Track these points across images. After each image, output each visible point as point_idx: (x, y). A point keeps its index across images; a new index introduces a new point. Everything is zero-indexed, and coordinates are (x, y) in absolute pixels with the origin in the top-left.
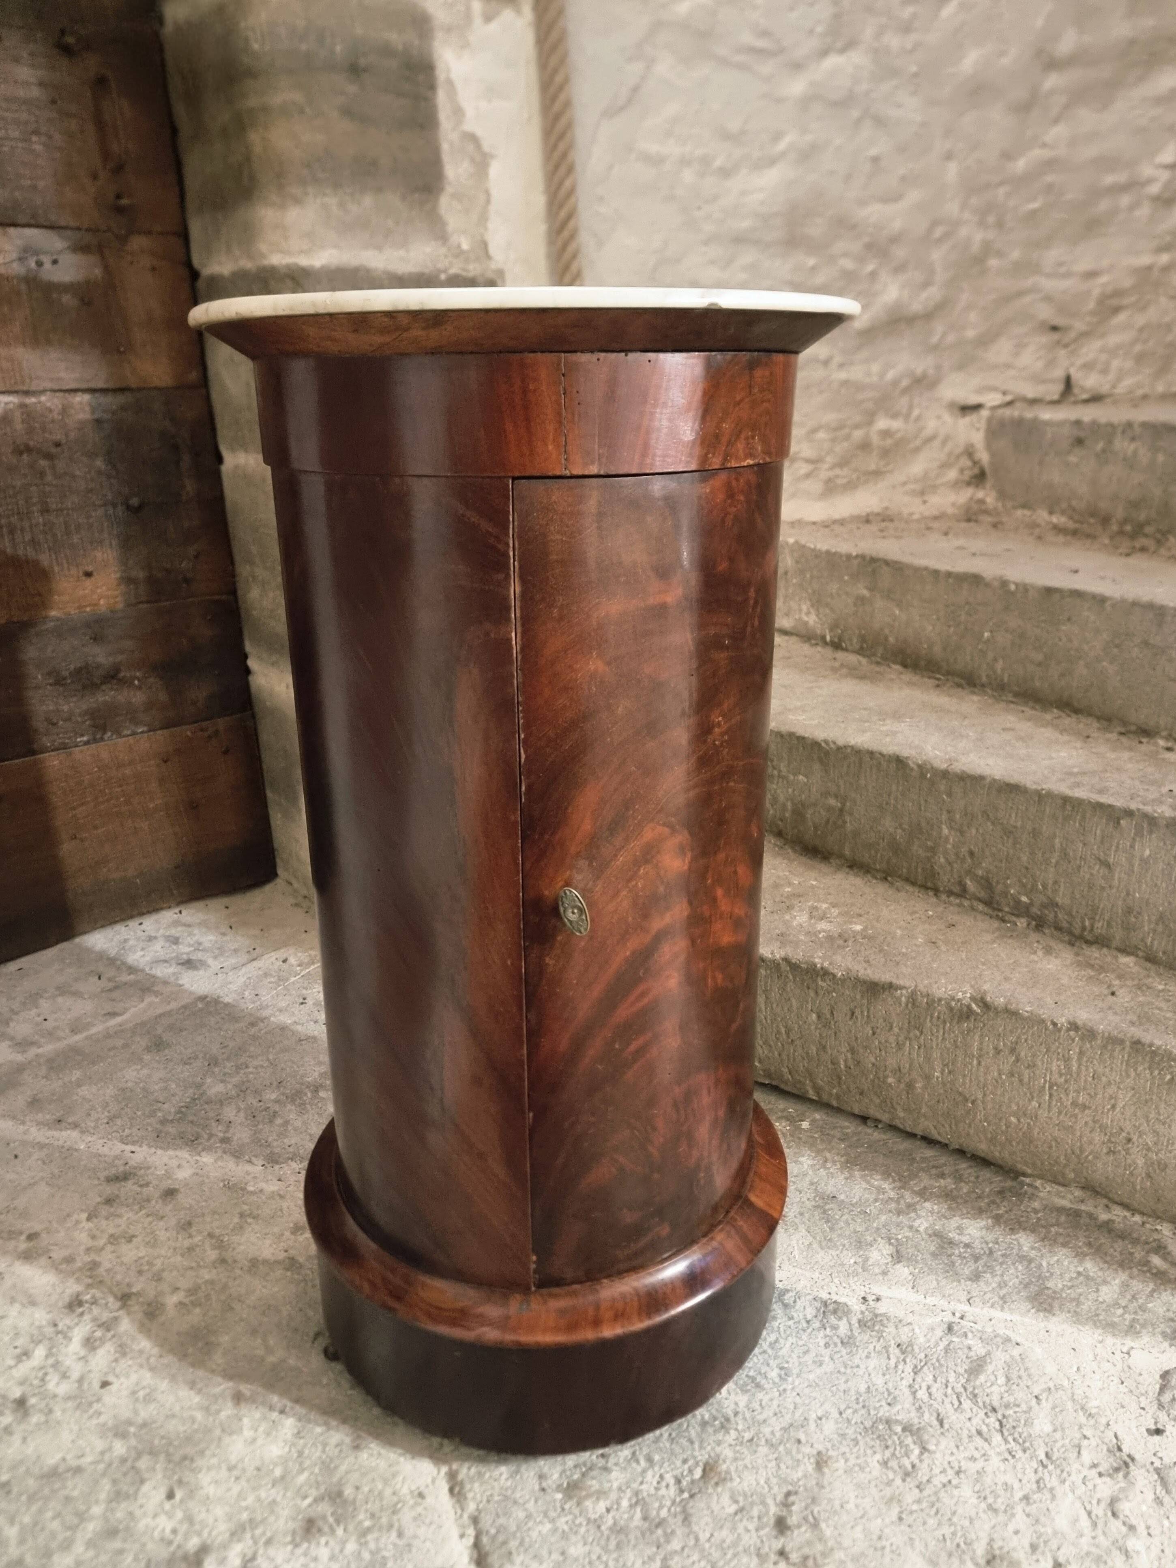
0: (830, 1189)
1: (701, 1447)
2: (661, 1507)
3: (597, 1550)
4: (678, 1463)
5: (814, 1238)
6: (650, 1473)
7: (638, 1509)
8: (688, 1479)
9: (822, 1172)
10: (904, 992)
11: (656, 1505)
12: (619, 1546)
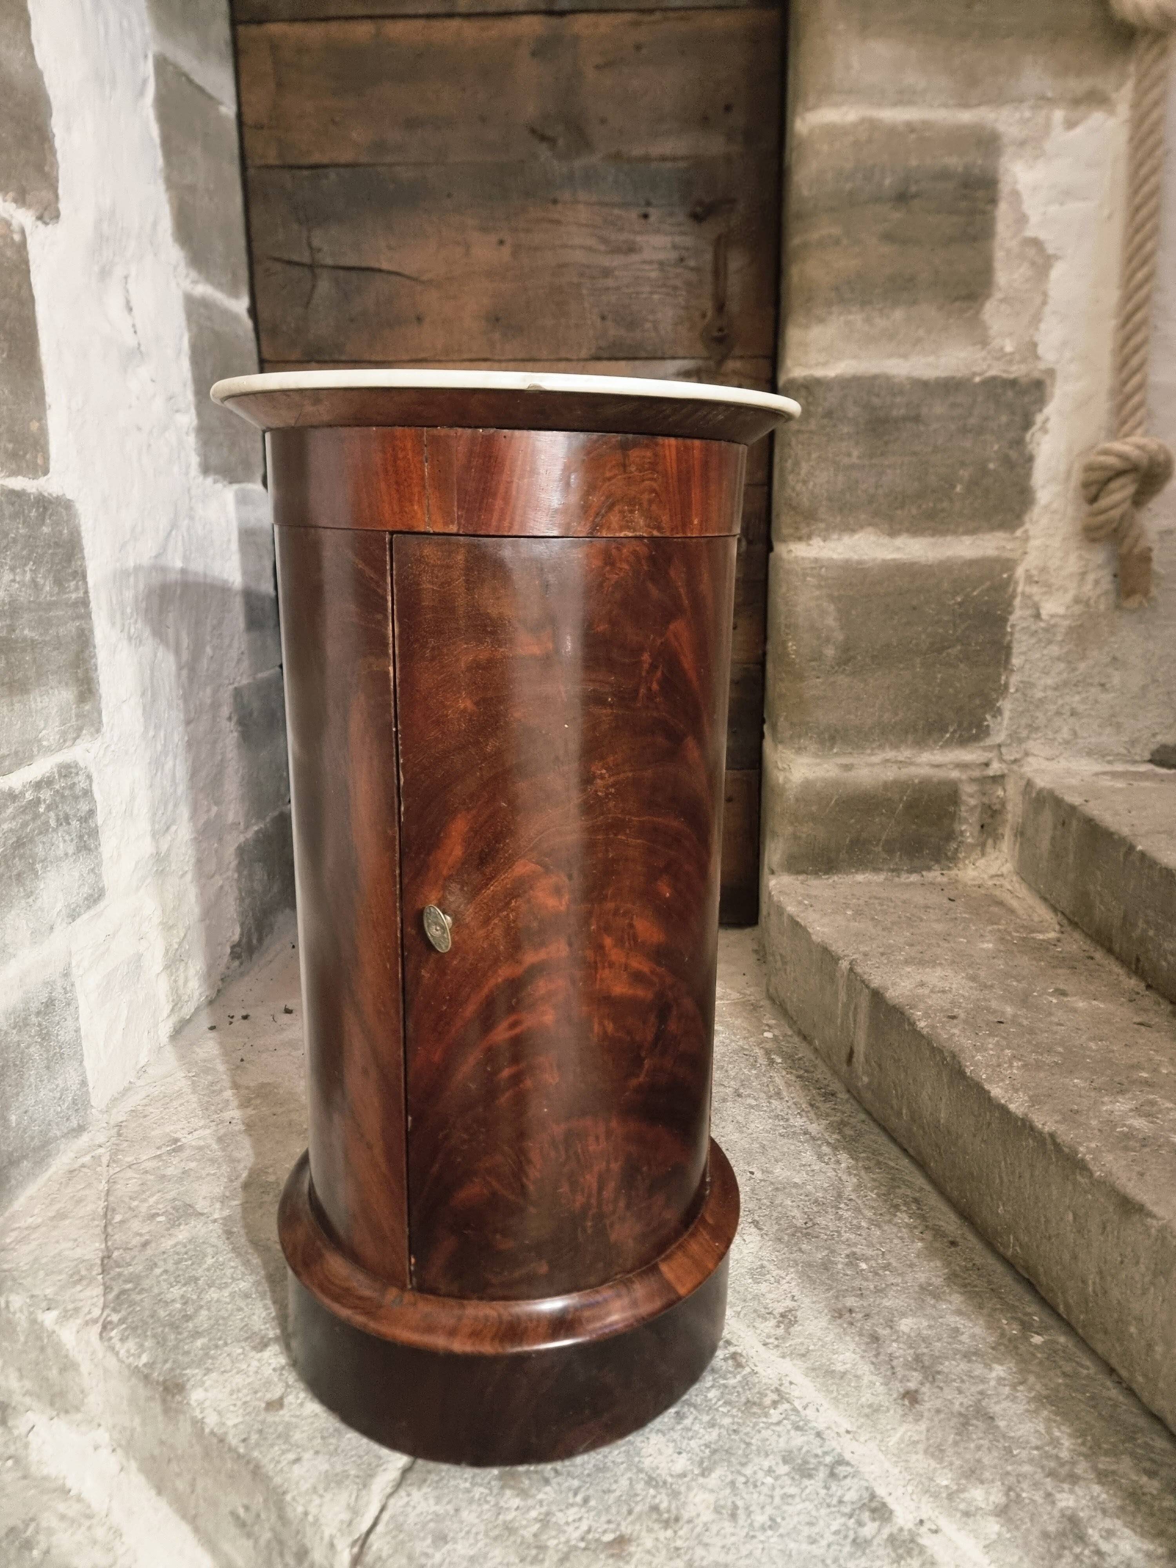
0: (995, 1409)
1: (633, 1523)
2: (554, 1537)
3: (482, 1528)
4: (604, 1518)
5: (928, 1439)
6: (574, 1510)
7: (538, 1526)
8: (597, 1536)
9: (1007, 1390)
10: (1155, 1222)
11: (553, 1533)
12: (496, 1538)
